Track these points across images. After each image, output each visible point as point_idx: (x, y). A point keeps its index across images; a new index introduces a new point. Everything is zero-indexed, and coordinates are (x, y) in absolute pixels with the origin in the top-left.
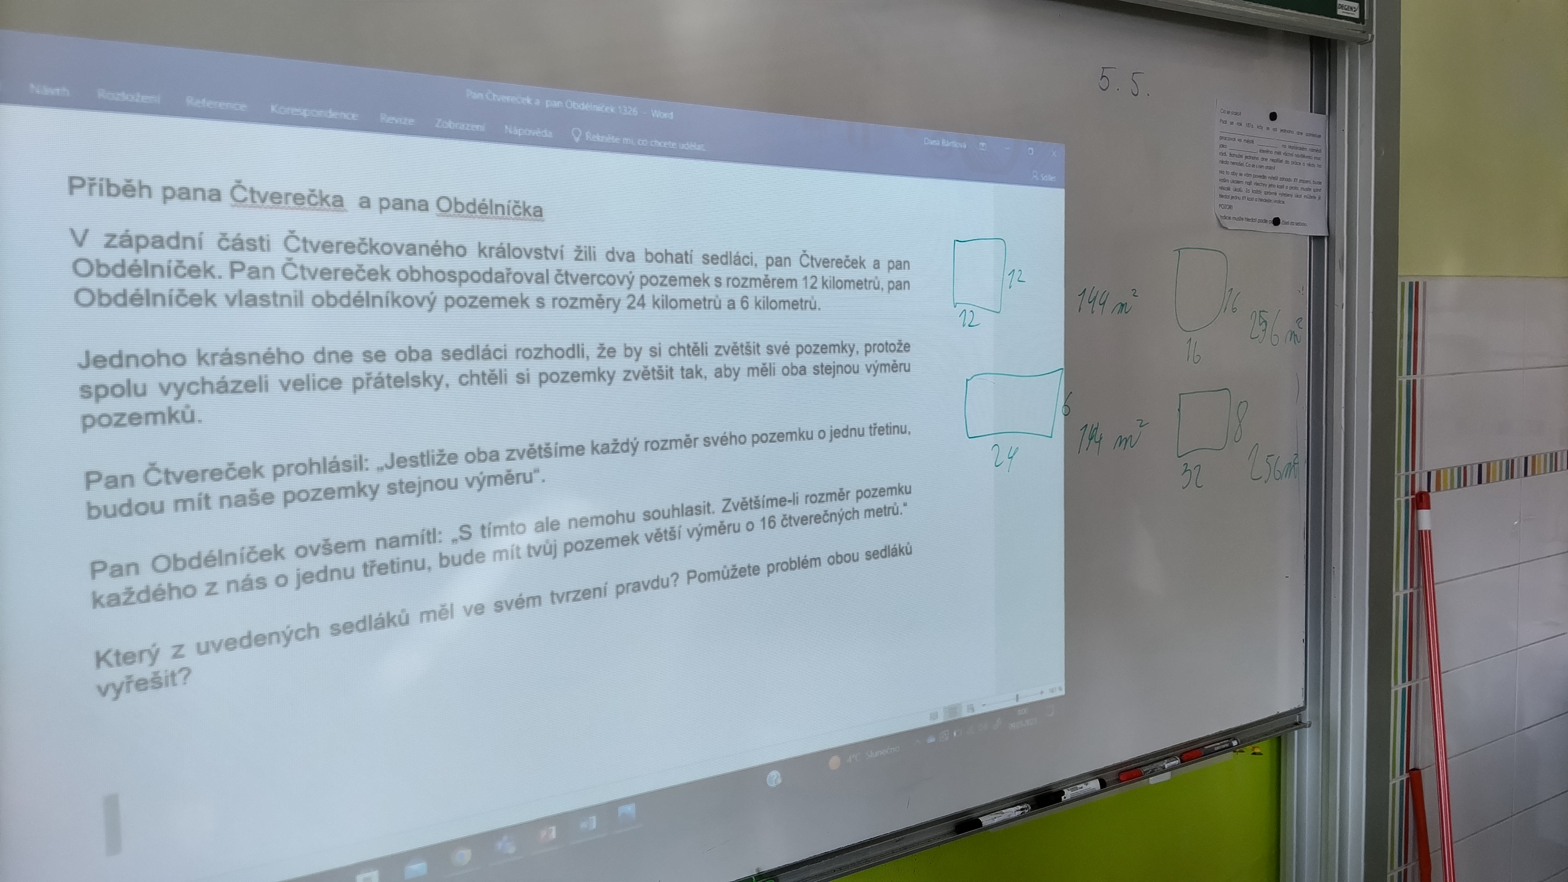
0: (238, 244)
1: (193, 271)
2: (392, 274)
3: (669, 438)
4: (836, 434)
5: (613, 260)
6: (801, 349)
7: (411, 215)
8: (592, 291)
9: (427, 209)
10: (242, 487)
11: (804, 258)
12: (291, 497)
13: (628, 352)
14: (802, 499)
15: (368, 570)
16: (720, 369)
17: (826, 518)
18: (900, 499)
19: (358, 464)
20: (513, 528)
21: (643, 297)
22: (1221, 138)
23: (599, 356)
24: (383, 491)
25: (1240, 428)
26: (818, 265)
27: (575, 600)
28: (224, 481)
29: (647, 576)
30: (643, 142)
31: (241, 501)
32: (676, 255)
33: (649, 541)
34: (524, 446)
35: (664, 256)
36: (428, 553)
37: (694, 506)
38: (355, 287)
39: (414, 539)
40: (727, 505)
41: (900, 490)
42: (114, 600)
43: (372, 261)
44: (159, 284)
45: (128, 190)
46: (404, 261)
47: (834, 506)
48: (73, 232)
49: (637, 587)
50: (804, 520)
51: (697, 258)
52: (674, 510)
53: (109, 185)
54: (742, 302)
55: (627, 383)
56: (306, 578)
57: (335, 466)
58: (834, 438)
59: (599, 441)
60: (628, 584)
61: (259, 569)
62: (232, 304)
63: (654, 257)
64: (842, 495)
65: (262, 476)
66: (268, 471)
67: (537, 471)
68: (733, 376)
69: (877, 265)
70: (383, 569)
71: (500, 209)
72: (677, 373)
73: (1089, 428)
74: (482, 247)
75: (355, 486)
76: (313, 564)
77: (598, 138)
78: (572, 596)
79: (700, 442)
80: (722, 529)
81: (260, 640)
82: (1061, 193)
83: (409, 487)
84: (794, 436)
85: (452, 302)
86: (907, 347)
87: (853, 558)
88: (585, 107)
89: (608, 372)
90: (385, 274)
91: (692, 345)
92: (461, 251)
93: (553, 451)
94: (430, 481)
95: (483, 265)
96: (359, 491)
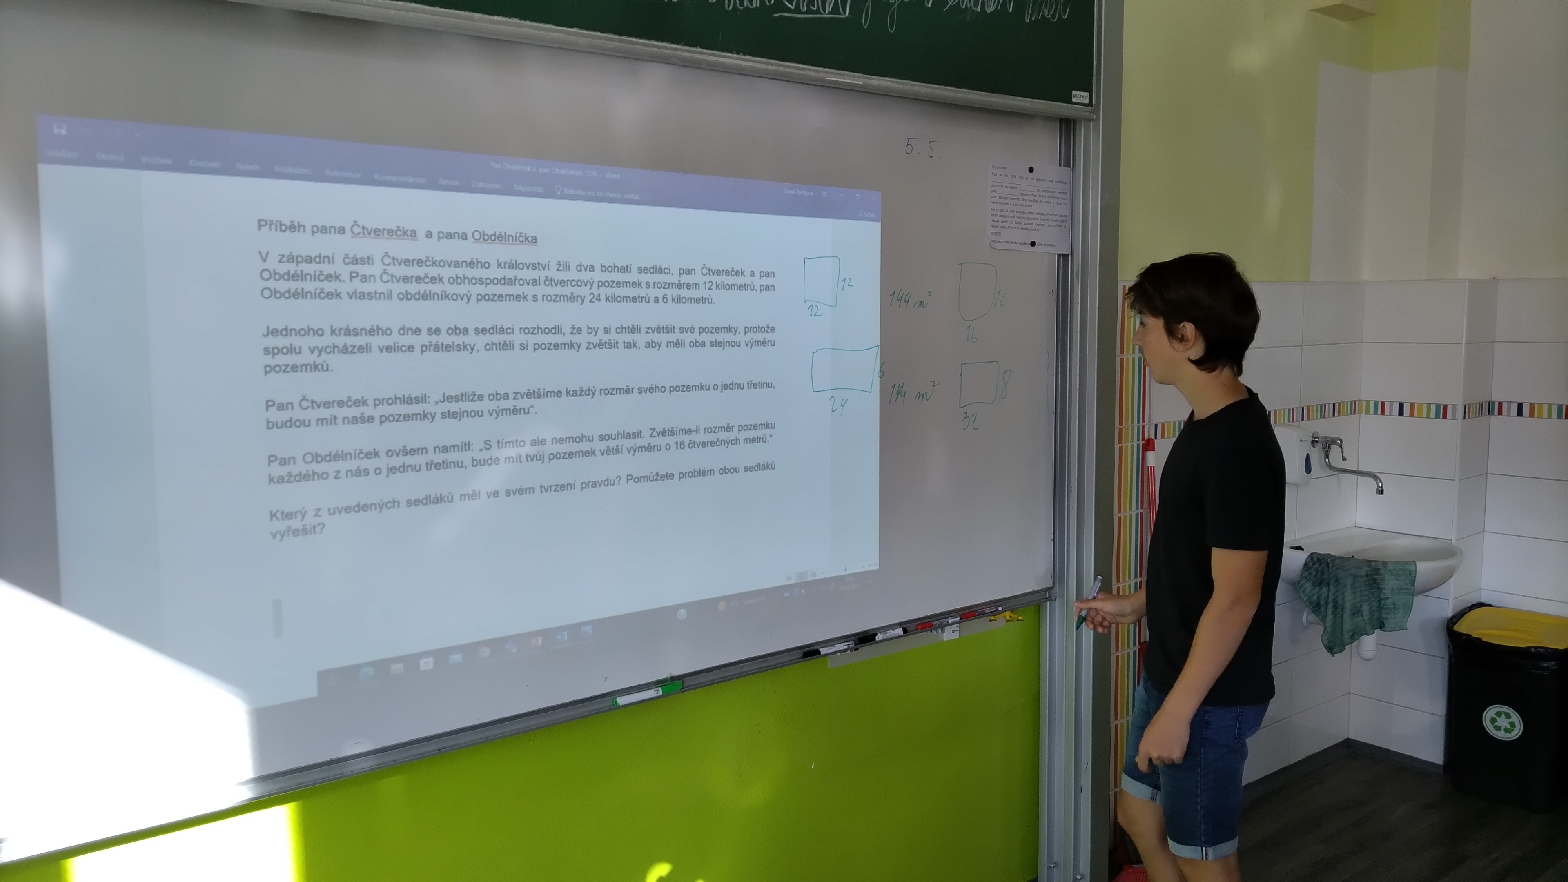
0: (355, 261)
1: (329, 278)
2: (445, 280)
3: (615, 388)
4: (725, 387)
5: (581, 270)
6: (702, 330)
7: (457, 243)
8: (567, 290)
9: (466, 239)
10: (355, 412)
11: (704, 269)
12: (384, 419)
13: (590, 331)
14: (702, 431)
15: (429, 466)
16: (649, 342)
17: (718, 443)
18: (767, 432)
19: (423, 399)
20: (517, 443)
21: (599, 295)
22: (993, 185)
23: (571, 333)
24: (438, 416)
25: (1005, 389)
26: (713, 274)
27: (555, 491)
28: (345, 408)
29: (601, 478)
30: (600, 194)
31: (355, 420)
32: (621, 267)
33: (602, 454)
34: (524, 390)
35: (613, 268)
36: (464, 457)
37: (631, 432)
38: (423, 288)
39: (456, 448)
40: (653, 432)
41: (767, 426)
42: (281, 480)
43: (433, 272)
44: (309, 286)
45: (292, 227)
46: (452, 272)
47: (723, 436)
48: (260, 253)
49: (594, 484)
50: (703, 444)
51: (634, 269)
52: (618, 434)
53: (281, 225)
54: (663, 298)
55: (588, 350)
56: (392, 470)
57: (410, 401)
58: (723, 390)
59: (571, 388)
60: (589, 482)
61: (365, 464)
62: (351, 298)
63: (607, 269)
64: (729, 428)
65: (367, 405)
66: (370, 402)
67: (532, 407)
68: (657, 348)
69: (752, 274)
70: (438, 466)
71: (511, 238)
72: (621, 345)
73: (897, 386)
74: (500, 262)
75: (422, 413)
76: (397, 461)
77: (572, 192)
78: (553, 488)
79: (636, 391)
80: (649, 448)
81: (365, 508)
82: (878, 225)
83: (454, 415)
84: (697, 387)
85: (481, 298)
86: (773, 330)
87: (736, 470)
88: (563, 172)
89: (577, 344)
90: (440, 280)
91: (631, 327)
92: (487, 265)
93: (542, 394)
94: (467, 411)
95: (499, 274)
96: (424, 416)
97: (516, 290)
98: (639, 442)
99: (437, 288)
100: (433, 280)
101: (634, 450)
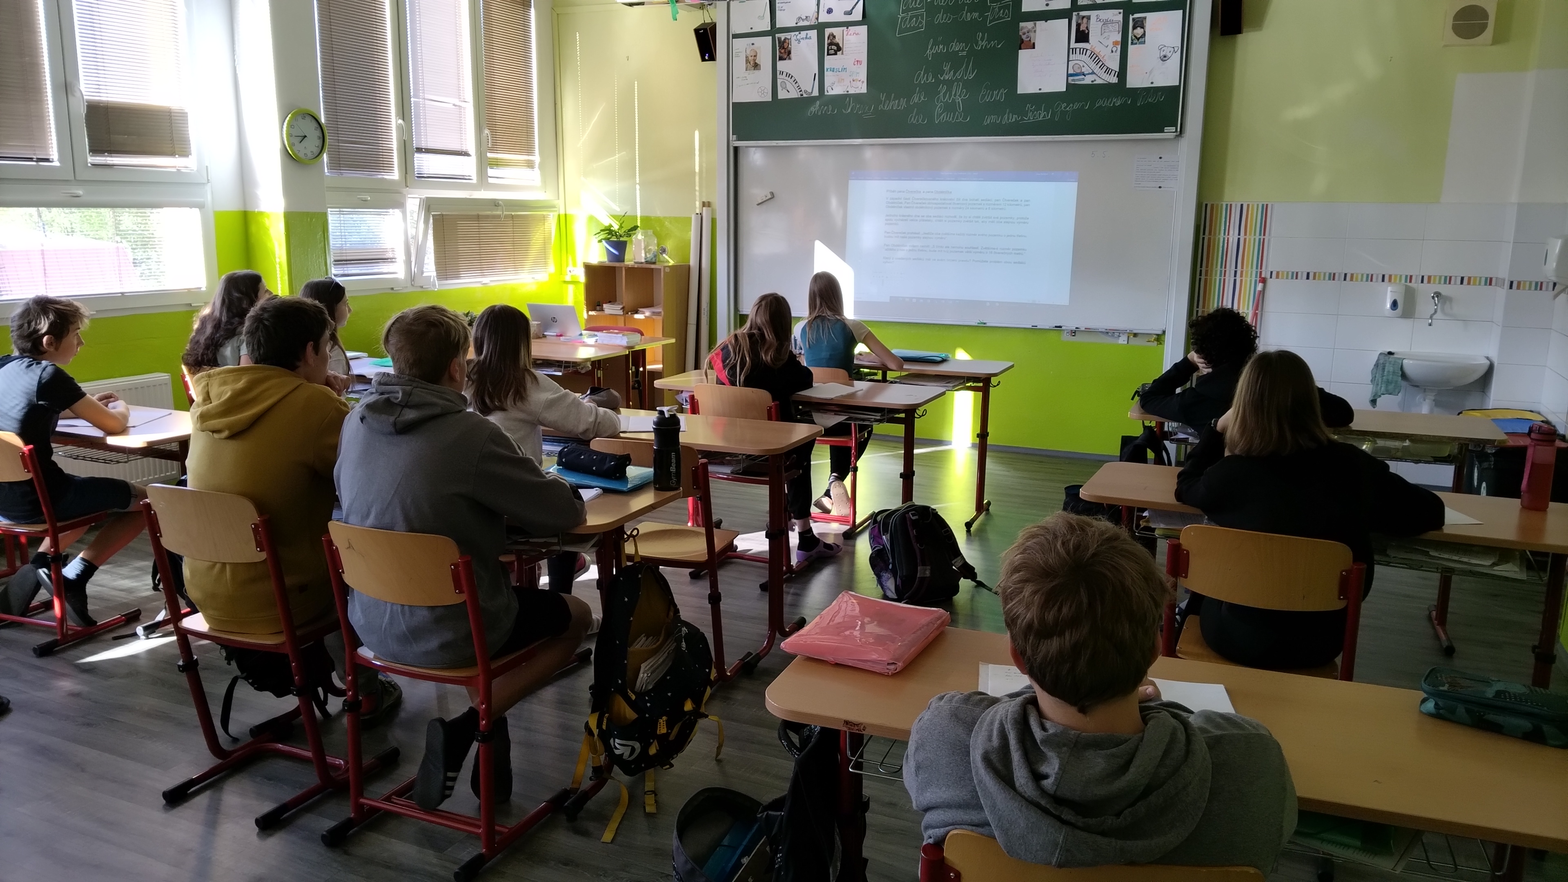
4: (1008, 236)
5: (964, 201)
6: (1001, 218)
7: (931, 194)
8: (959, 206)
9: (934, 193)
10: (903, 235)
11: (1004, 200)
13: (965, 217)
16: (983, 221)
18: (1024, 252)
21: (969, 207)
23: (959, 218)
26: (1007, 201)
31: (903, 237)
41: (1024, 250)
43: (924, 201)
44: (897, 205)
45: (895, 191)
46: (929, 201)
48: (887, 197)
50: (999, 253)
51: (980, 200)
52: (973, 247)
53: (892, 191)
54: (989, 208)
55: (965, 223)
57: (915, 233)
63: (972, 200)
64: (1008, 249)
68: (986, 223)
69: (1022, 201)
72: (974, 222)
73: (1081, 241)
74: (941, 199)
79: (978, 235)
80: (980, 252)
82: (1077, 183)
85: (935, 208)
86: (1028, 218)
87: (1011, 263)
89: (961, 221)
90: (926, 203)
91: (977, 217)
96: (919, 237)
97: (944, 206)
98: (977, 250)
99: (924, 205)
100: (924, 203)
101: (976, 252)
